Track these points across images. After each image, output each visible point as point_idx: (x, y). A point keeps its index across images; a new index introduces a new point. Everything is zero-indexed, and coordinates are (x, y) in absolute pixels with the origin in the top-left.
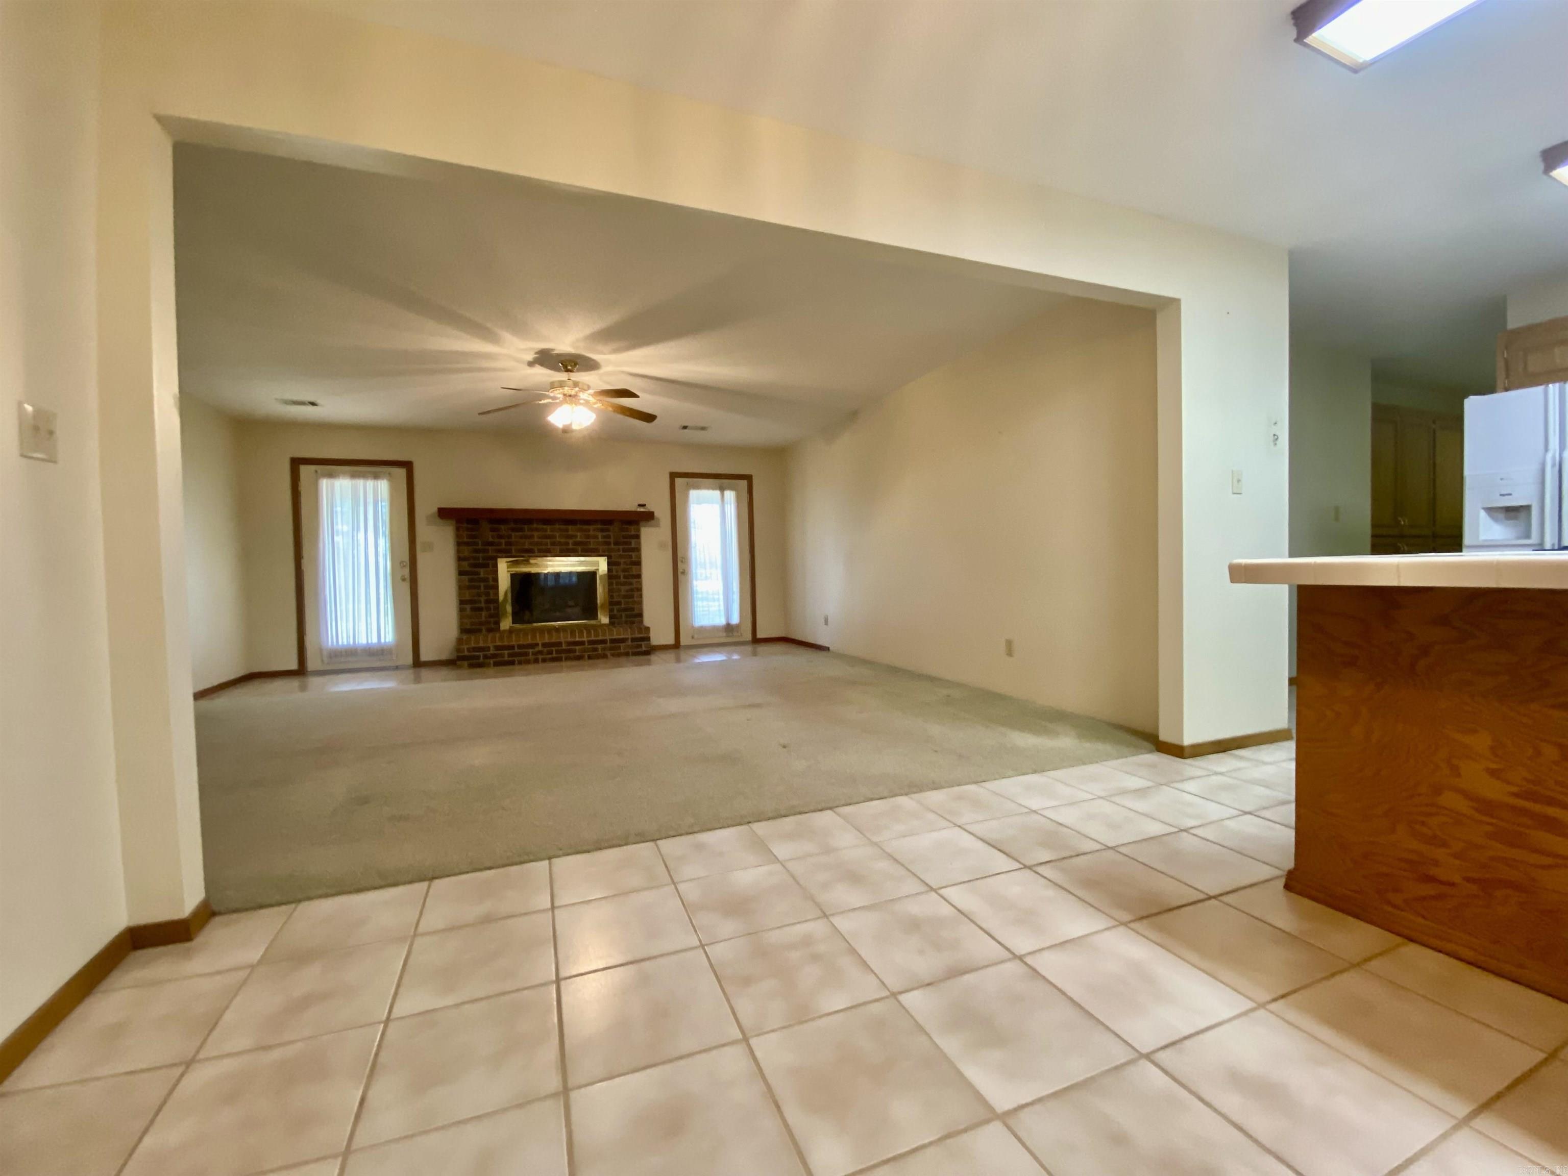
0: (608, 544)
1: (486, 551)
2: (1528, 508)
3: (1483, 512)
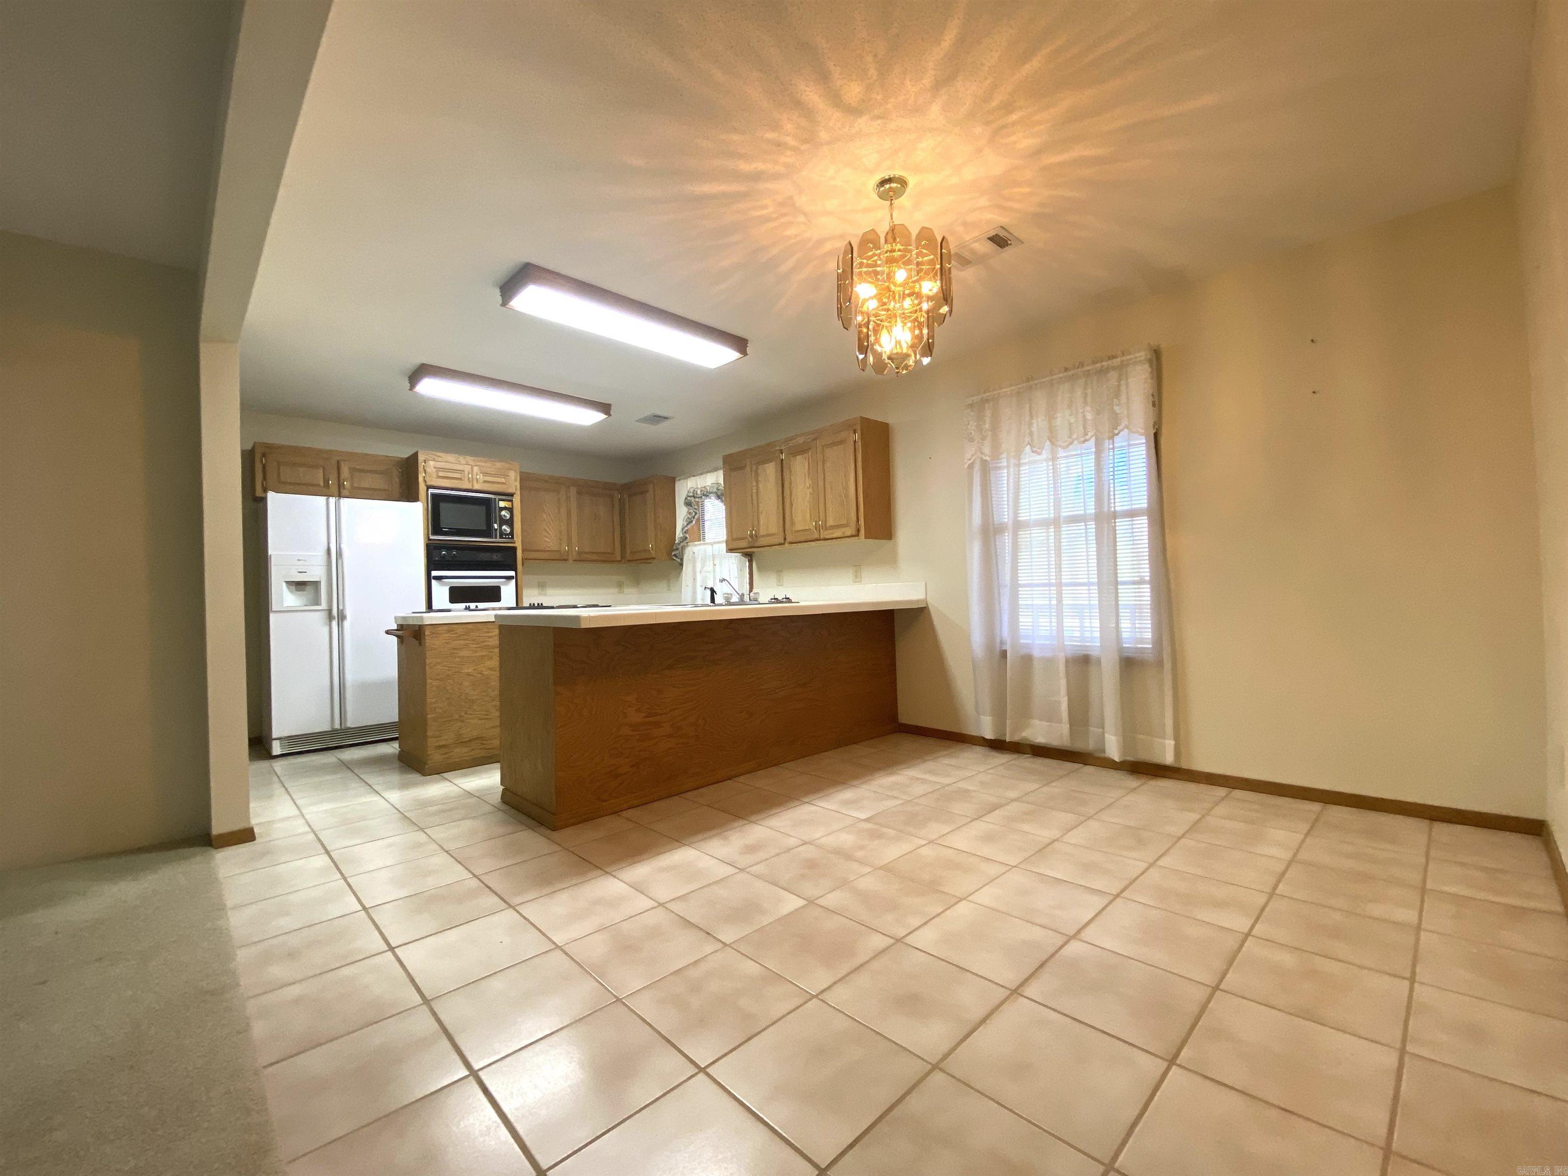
2: (316, 584)
3: (284, 584)
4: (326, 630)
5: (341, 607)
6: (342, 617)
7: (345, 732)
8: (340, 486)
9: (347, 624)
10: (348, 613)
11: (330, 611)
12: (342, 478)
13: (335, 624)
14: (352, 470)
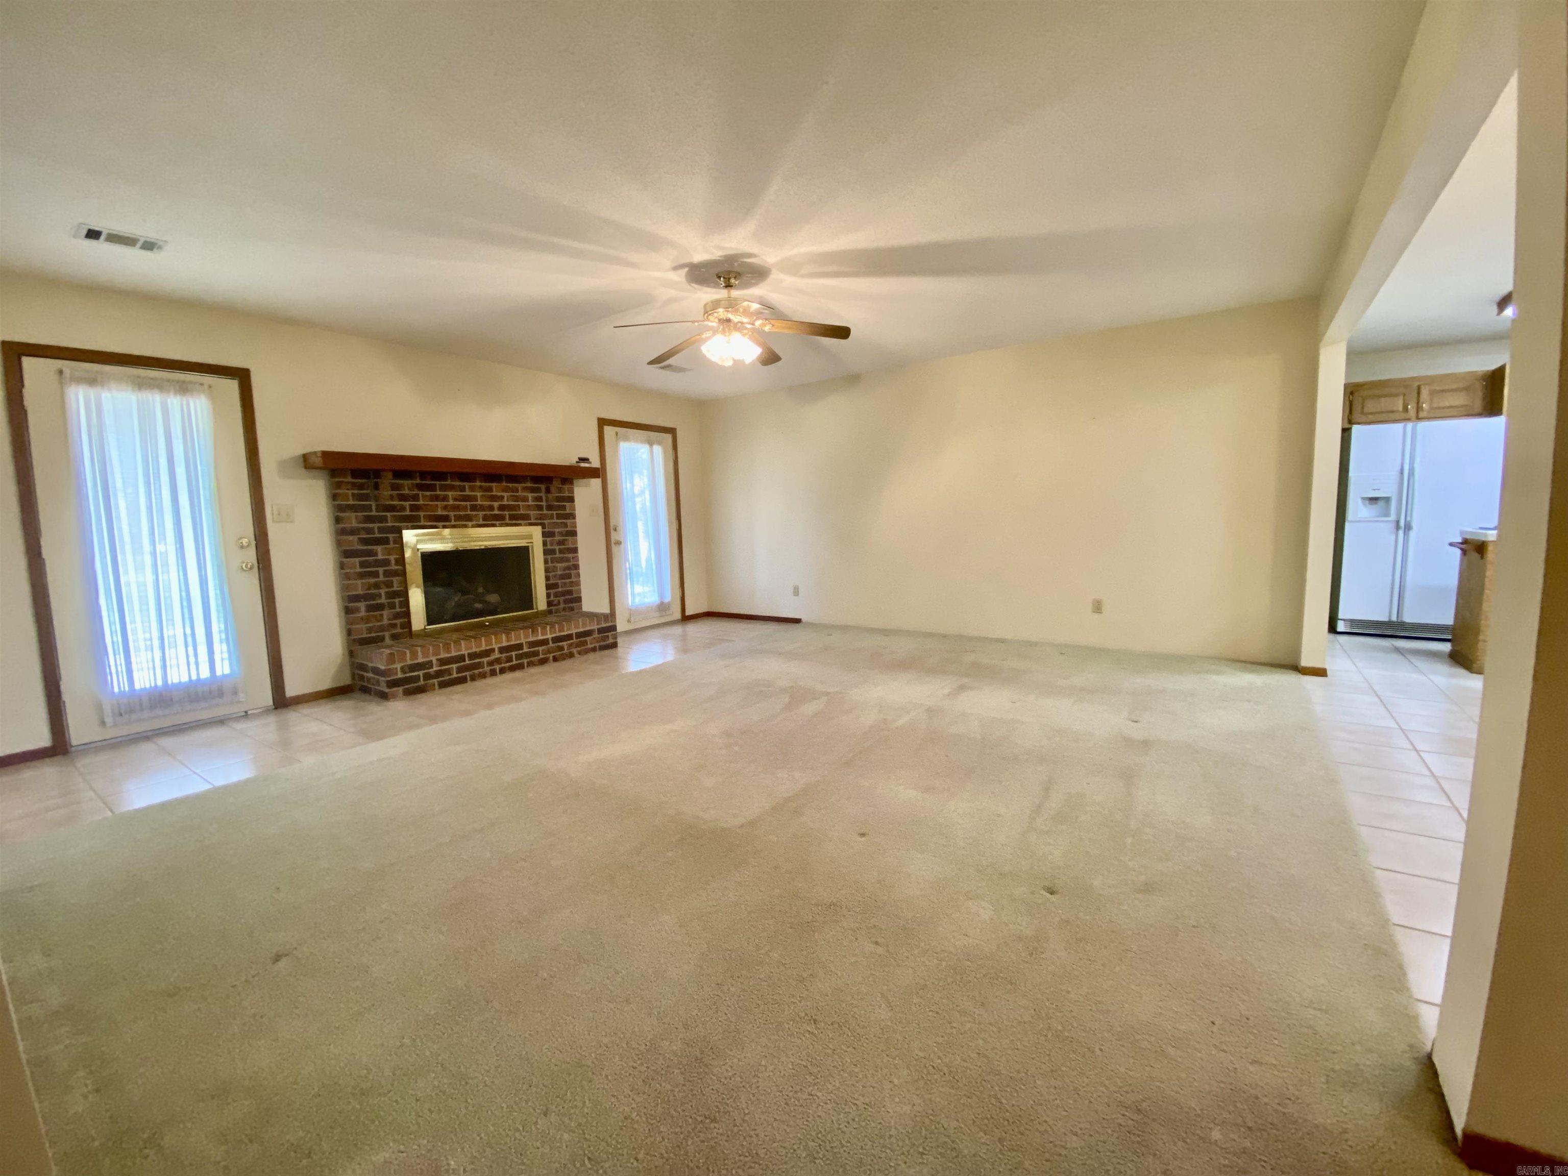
0: (540, 508)
1: (383, 519)
2: (1387, 500)
3: (1360, 501)
4: (1393, 537)
5: (1408, 519)
6: (1408, 527)
7: (1402, 625)
8: (1419, 408)
9: (1412, 534)
10: (1414, 524)
11: (1398, 522)
12: (1421, 400)
13: (1401, 533)
14: (1432, 393)
